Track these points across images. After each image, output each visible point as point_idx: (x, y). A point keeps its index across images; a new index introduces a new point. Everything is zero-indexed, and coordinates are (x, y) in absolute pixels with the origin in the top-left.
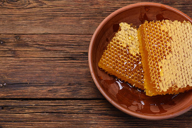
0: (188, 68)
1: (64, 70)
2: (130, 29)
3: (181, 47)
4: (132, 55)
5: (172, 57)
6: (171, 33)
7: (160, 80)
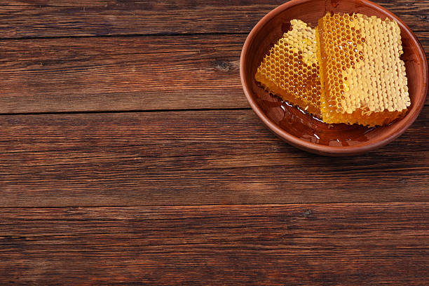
0: (388, 85)
2: (306, 30)
3: (380, 54)
4: (305, 65)
5: (364, 66)
6: (365, 32)
7: (342, 97)
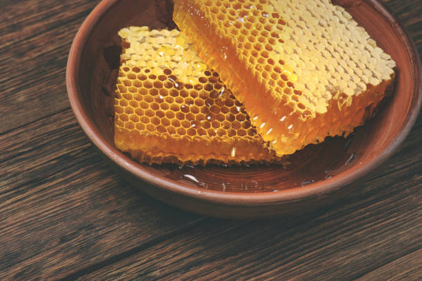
1: (30, 215)
2: (151, 36)
3: (302, 8)
5: (294, 33)
